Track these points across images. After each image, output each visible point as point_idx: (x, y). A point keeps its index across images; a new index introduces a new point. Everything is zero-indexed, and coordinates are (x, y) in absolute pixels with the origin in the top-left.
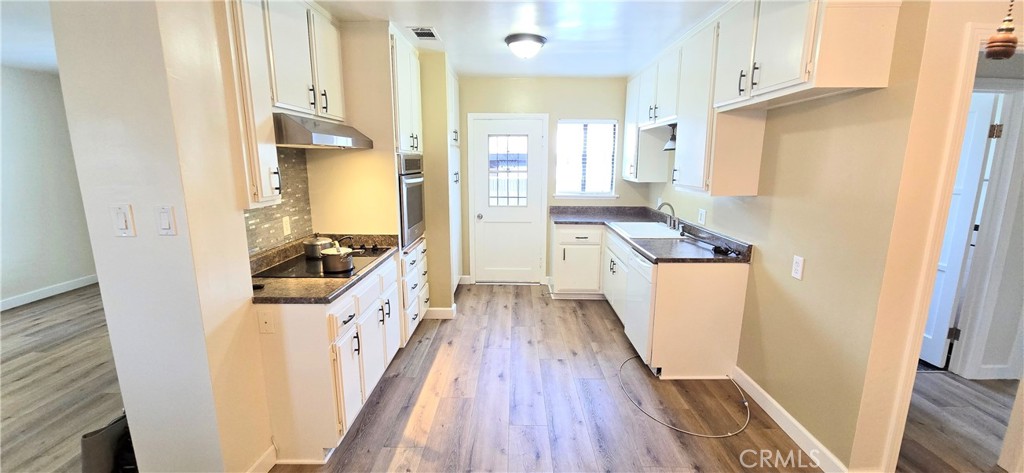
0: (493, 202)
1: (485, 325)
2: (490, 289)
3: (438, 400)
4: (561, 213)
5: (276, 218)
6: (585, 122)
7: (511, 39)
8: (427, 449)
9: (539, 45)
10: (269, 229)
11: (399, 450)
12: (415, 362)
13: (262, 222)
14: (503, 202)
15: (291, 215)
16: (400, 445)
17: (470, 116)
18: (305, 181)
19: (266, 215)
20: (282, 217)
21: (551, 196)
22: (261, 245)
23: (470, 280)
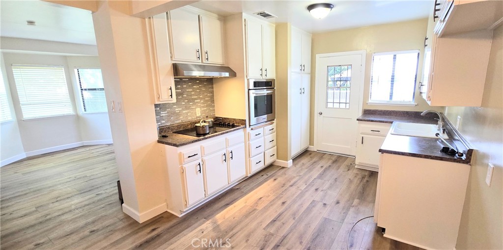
0: (330, 105)
1: (301, 174)
2: (322, 155)
3: (245, 205)
4: (370, 114)
5: (192, 109)
6: (395, 53)
7: (311, 7)
8: (218, 226)
9: (328, 9)
10: (187, 113)
11: (208, 222)
12: (252, 184)
13: (183, 110)
14: (336, 106)
15: (201, 107)
16: (210, 220)
17: (318, 56)
18: (212, 92)
19: (186, 107)
20: (196, 108)
21: (365, 103)
22: (182, 120)
23: (313, 148)
